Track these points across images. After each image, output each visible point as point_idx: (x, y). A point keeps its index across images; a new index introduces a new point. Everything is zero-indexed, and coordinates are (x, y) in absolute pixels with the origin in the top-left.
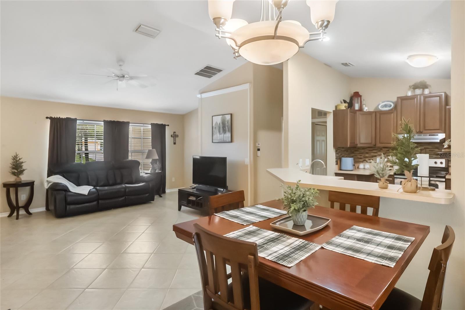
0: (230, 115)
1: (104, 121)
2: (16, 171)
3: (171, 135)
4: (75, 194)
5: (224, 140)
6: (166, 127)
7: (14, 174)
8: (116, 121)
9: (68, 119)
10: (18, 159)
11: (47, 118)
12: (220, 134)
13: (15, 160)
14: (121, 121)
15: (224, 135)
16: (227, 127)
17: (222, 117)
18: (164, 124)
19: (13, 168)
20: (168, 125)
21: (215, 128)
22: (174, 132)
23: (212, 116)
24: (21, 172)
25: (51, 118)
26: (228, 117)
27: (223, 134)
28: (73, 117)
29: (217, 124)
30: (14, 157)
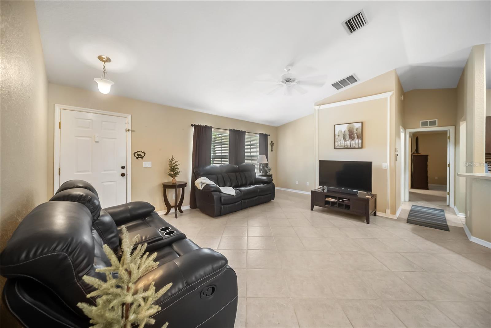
0: (361, 123)
1: (230, 130)
2: (172, 173)
3: (270, 144)
4: (227, 195)
5: (352, 146)
6: (268, 136)
7: (171, 175)
8: (237, 130)
9: (206, 127)
10: (174, 162)
11: (192, 125)
12: (345, 141)
13: (171, 163)
14: (240, 130)
15: (352, 142)
16: (355, 134)
17: (348, 126)
18: (267, 134)
19: (171, 171)
20: (269, 135)
21: (338, 136)
22: (272, 141)
23: (335, 125)
24: (176, 174)
25: (195, 125)
26: (358, 125)
27: (350, 141)
28: (209, 125)
29: (341, 132)
30: (171, 160)
